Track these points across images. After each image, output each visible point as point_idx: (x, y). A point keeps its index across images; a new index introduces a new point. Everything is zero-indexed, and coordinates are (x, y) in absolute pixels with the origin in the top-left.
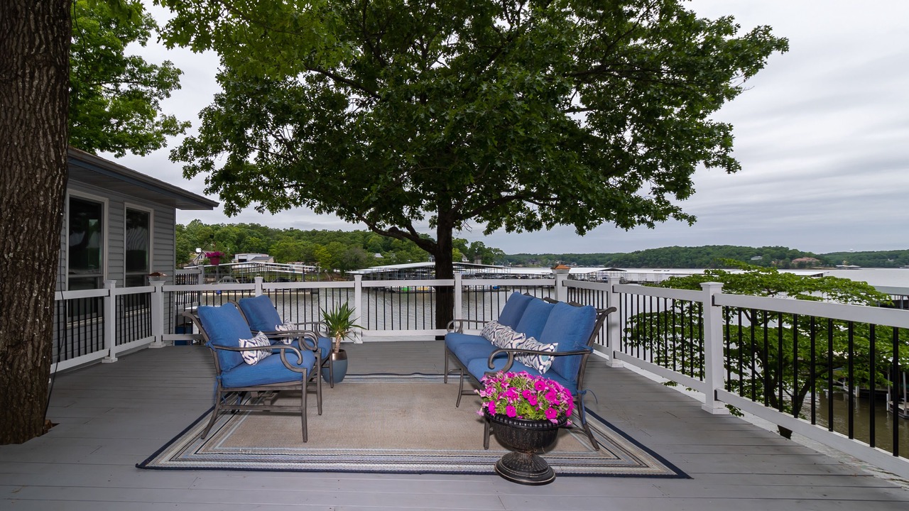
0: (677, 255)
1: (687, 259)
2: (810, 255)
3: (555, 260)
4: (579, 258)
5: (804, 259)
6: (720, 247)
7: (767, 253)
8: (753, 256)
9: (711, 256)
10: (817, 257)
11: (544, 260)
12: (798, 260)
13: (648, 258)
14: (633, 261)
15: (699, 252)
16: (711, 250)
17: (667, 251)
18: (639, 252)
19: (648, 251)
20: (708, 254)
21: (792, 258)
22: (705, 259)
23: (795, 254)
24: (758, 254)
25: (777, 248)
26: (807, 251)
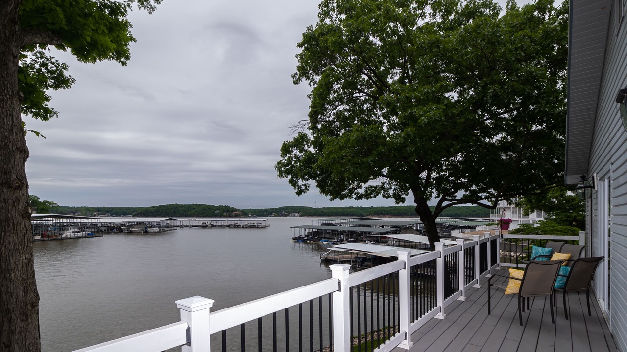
0: (178, 209)
1: (183, 211)
2: (238, 210)
3: (93, 211)
4: (112, 210)
5: (237, 212)
6: (200, 205)
7: (221, 209)
8: (215, 210)
9: (196, 210)
10: (242, 211)
11: (84, 212)
12: (235, 212)
13: (161, 211)
14: (151, 212)
15: (190, 208)
16: (195, 207)
17: (172, 207)
18: (154, 207)
19: (160, 206)
20: (194, 209)
21: (232, 211)
22: (193, 211)
23: (233, 210)
24: (218, 210)
25: (225, 206)
26: (237, 208)
